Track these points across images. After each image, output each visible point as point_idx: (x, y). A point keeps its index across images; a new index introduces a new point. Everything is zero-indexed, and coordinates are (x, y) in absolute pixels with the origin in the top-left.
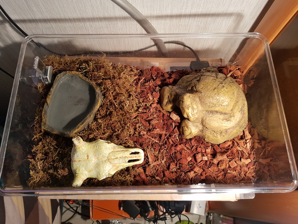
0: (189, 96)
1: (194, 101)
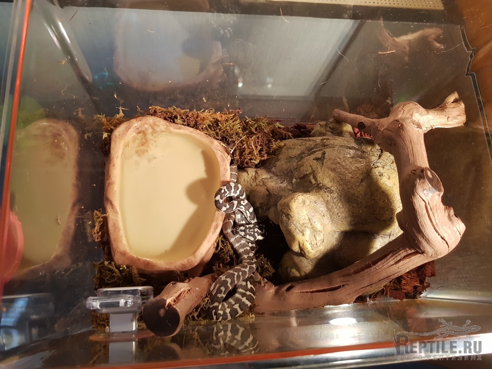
0: (304, 202)
1: (316, 212)
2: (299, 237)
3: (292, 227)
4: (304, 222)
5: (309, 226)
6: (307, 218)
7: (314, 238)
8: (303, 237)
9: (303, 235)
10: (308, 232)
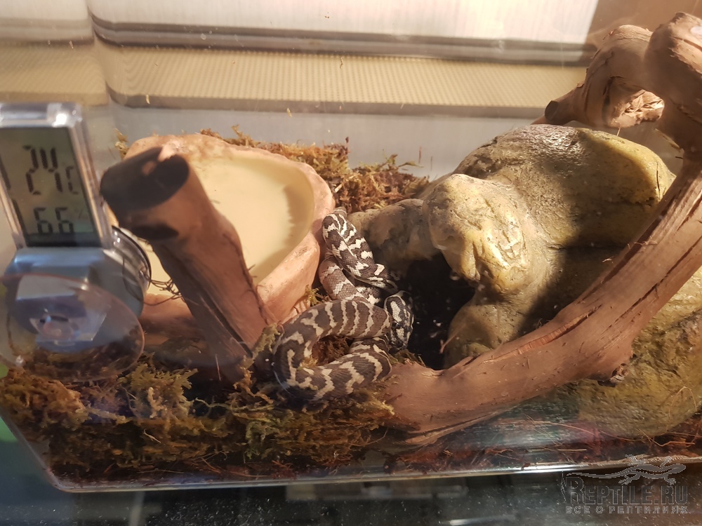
2: (472, 234)
3: (455, 220)
4: (476, 206)
5: (489, 213)
6: (482, 200)
7: (504, 237)
8: (480, 232)
9: (480, 228)
10: (488, 224)
